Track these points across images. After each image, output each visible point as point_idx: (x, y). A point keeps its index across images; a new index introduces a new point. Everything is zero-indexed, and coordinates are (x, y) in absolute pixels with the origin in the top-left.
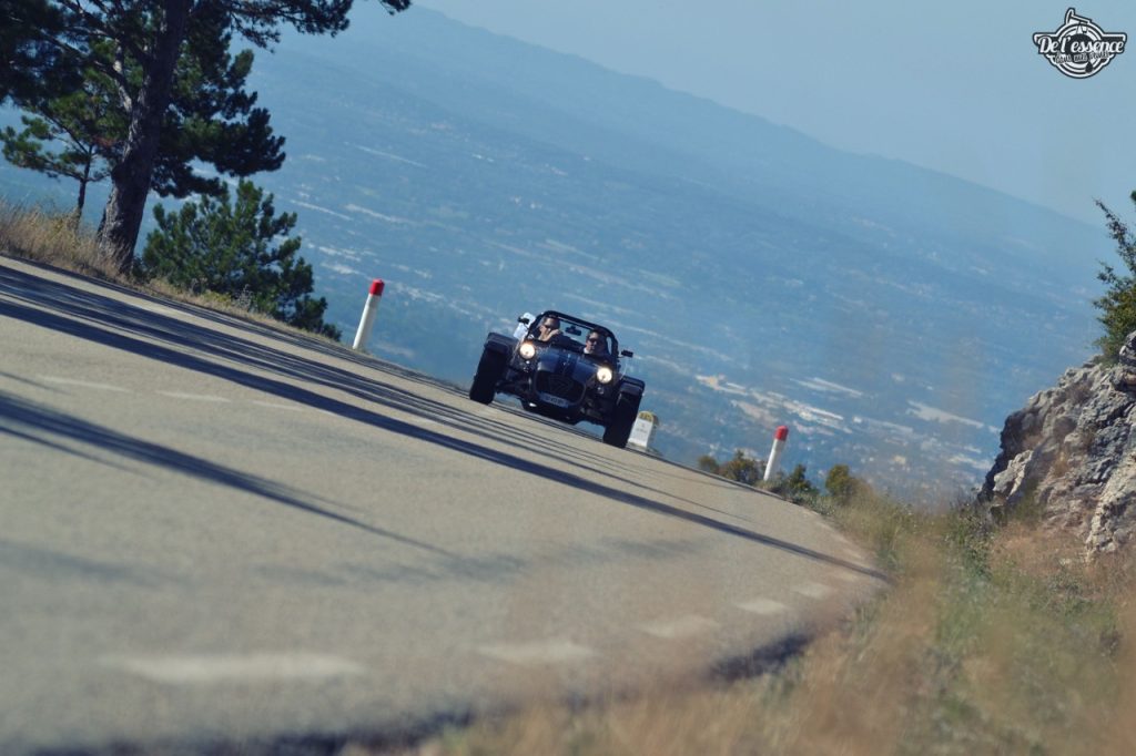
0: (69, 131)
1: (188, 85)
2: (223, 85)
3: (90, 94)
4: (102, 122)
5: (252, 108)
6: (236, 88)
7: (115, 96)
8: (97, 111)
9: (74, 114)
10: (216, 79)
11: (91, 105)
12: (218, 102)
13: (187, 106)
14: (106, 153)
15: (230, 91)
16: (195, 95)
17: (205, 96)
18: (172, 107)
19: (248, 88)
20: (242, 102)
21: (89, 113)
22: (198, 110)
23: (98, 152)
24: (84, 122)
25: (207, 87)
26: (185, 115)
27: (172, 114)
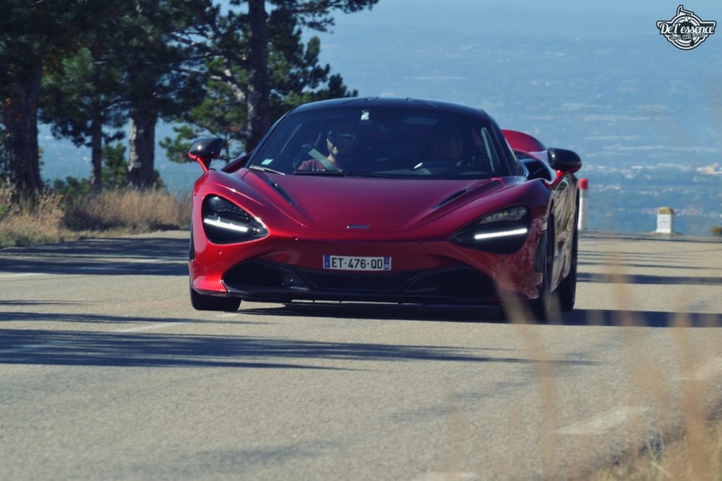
0: (208, 128)
1: (280, 73)
2: (304, 66)
3: (215, 99)
4: (228, 116)
5: (329, 76)
6: (313, 65)
7: (232, 95)
8: (223, 109)
9: (208, 116)
10: (299, 64)
11: (218, 106)
12: (305, 79)
13: (284, 88)
14: (238, 136)
15: (310, 69)
16: (286, 79)
17: (294, 77)
18: (273, 91)
19: (321, 64)
20: (320, 74)
21: (217, 112)
22: (291, 88)
23: (232, 137)
24: (217, 119)
25: (294, 71)
26: (285, 94)
27: (275, 96)
